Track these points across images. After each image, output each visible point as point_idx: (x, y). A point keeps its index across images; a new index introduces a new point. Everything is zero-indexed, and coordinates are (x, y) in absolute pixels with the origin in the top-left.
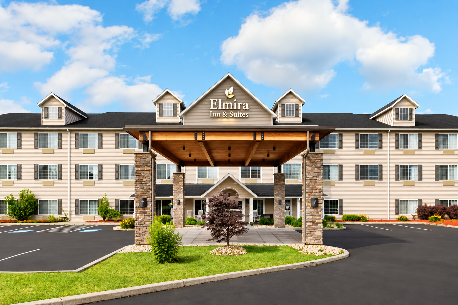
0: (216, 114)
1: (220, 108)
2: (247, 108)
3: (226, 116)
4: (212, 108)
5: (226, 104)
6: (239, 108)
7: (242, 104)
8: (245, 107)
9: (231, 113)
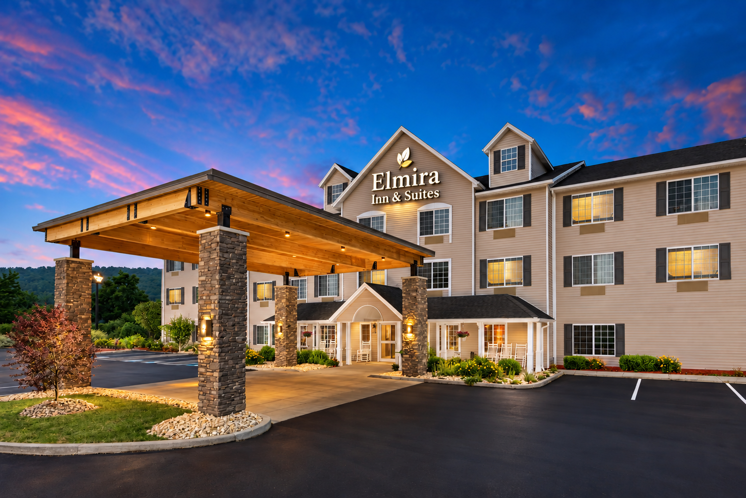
0: (382, 199)
1: (388, 187)
2: (437, 181)
3: (398, 199)
4: (375, 189)
5: (398, 179)
6: (422, 183)
7: (426, 174)
8: (434, 180)
9: (408, 193)
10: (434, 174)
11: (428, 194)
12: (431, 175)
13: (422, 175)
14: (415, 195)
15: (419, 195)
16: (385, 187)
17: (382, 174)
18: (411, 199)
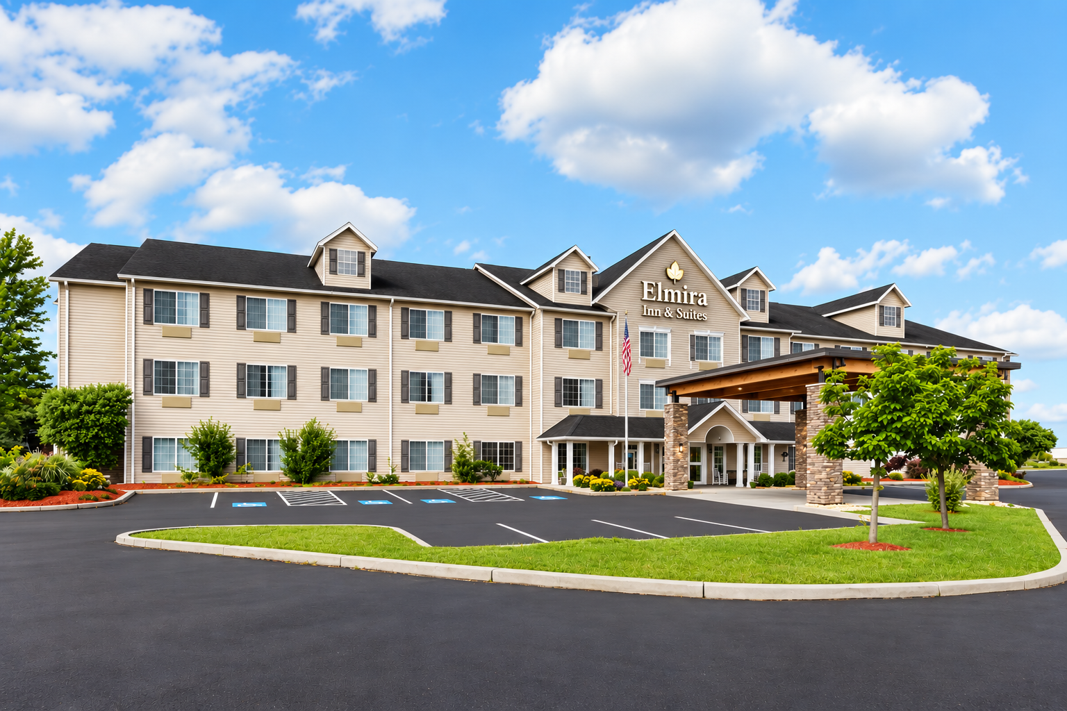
0: (654, 312)
1: (660, 299)
2: (705, 303)
3: (670, 315)
4: (646, 297)
5: (670, 293)
6: (692, 302)
7: (696, 294)
8: (702, 301)
9: (680, 310)
10: (702, 296)
11: (698, 316)
12: (700, 296)
13: (692, 294)
14: (686, 314)
15: (690, 314)
16: (657, 298)
17: (654, 284)
18: (683, 317)
